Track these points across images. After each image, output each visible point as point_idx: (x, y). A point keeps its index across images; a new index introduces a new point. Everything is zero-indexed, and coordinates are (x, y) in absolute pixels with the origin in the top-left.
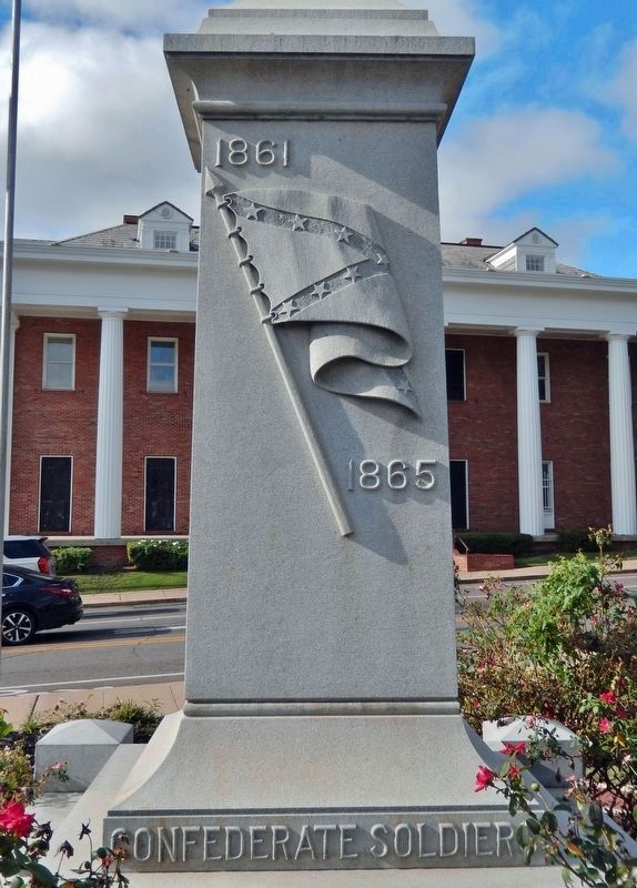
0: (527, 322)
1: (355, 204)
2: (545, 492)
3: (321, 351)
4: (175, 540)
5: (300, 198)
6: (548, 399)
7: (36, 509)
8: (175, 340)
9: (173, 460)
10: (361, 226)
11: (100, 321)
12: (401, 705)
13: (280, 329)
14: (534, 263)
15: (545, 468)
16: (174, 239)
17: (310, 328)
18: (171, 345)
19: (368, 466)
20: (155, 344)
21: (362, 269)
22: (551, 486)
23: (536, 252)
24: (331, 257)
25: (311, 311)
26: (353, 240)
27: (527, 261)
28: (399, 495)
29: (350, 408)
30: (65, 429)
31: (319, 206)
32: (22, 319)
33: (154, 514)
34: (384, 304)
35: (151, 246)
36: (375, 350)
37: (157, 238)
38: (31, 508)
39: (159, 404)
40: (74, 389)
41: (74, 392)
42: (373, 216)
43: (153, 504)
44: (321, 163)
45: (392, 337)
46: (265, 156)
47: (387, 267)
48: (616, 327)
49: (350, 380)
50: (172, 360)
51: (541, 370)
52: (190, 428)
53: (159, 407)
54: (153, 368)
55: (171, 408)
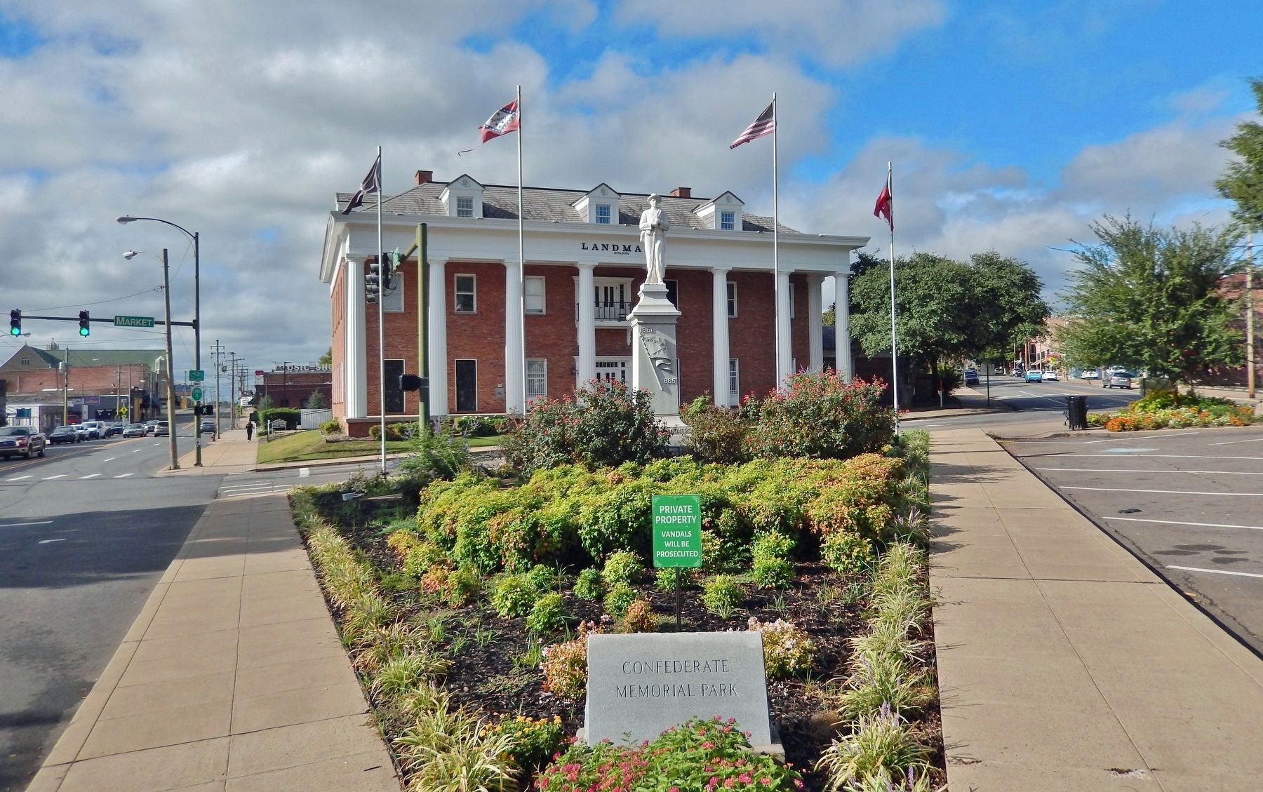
0: (721, 263)
1: (663, 338)
2: (733, 381)
3: (658, 363)
4: (486, 416)
5: (654, 337)
6: (736, 315)
8: (474, 276)
9: (474, 361)
10: (664, 342)
13: (652, 359)
14: (727, 220)
15: (732, 363)
16: (471, 201)
17: (656, 359)
18: (472, 279)
19: (665, 380)
20: (458, 278)
21: (664, 349)
22: (737, 376)
23: (729, 209)
24: (659, 347)
25: (656, 356)
26: (663, 345)
27: (723, 215)
28: (670, 384)
29: (663, 371)
30: (399, 340)
31: (657, 339)
33: (462, 399)
34: (667, 355)
35: (455, 208)
36: (666, 362)
37: (459, 200)
38: (377, 396)
39: (463, 321)
40: (404, 311)
41: (404, 314)
42: (666, 340)
43: (462, 392)
44: (657, 332)
45: (668, 360)
46: (648, 330)
47: (667, 349)
48: (781, 267)
49: (663, 367)
50: (471, 290)
51: (730, 295)
52: (485, 338)
53: (463, 324)
54: (457, 295)
55: (473, 324)
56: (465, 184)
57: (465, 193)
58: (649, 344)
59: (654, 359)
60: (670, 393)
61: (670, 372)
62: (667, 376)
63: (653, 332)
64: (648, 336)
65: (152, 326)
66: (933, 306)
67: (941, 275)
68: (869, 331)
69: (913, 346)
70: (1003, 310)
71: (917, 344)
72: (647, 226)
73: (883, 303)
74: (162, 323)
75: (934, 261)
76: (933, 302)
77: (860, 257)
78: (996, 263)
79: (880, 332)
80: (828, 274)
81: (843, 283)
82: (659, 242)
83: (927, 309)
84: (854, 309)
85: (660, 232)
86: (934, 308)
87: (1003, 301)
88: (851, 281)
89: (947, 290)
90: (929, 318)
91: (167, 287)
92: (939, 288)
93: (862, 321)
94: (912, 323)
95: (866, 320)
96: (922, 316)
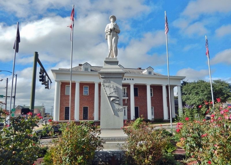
0: (148, 83)
1: (115, 86)
2: (152, 112)
3: (112, 99)
5: (110, 85)
6: (153, 96)
7: (64, 116)
8: (88, 86)
9: (88, 107)
10: (115, 88)
11: (75, 83)
12: (118, 129)
13: (108, 97)
14: (150, 73)
15: (152, 108)
16: (88, 69)
17: (111, 97)
18: (88, 87)
19: (116, 109)
20: (84, 87)
21: (115, 92)
23: (150, 71)
24: (112, 90)
25: (111, 95)
26: (115, 89)
28: (119, 111)
29: (114, 104)
30: (69, 102)
31: (112, 86)
32: (62, 83)
34: (117, 95)
35: (84, 70)
36: (117, 99)
37: (85, 69)
38: (63, 115)
42: (116, 87)
43: (84, 115)
44: (112, 82)
45: (118, 98)
46: (107, 81)
47: (117, 91)
48: (164, 84)
49: (114, 101)
50: (88, 90)
51: (151, 91)
52: (91, 101)
53: (85, 98)
54: (84, 91)
55: (87, 98)
56: (86, 65)
57: (87, 67)
58: (107, 89)
59: (109, 97)
60: (118, 116)
61: (119, 104)
62: (117, 107)
63: (109, 82)
64: (106, 84)
65: (3, 97)
66: (205, 93)
67: (207, 85)
68: (188, 100)
69: (201, 103)
70: (224, 94)
71: (202, 103)
72: (108, 30)
73: (191, 92)
74: (10, 97)
75: (204, 82)
76: (205, 92)
77: (183, 82)
78: (220, 82)
79: (191, 100)
80: (175, 86)
81: (180, 88)
82: (114, 38)
83: (204, 94)
84: (183, 94)
85: (115, 33)
86: (206, 93)
87: (224, 92)
88: (181, 87)
89: (208, 89)
90: (204, 96)
91: (7, 87)
92: (206, 88)
93: (186, 97)
94: (200, 97)
95: (187, 97)
96: (202, 95)
